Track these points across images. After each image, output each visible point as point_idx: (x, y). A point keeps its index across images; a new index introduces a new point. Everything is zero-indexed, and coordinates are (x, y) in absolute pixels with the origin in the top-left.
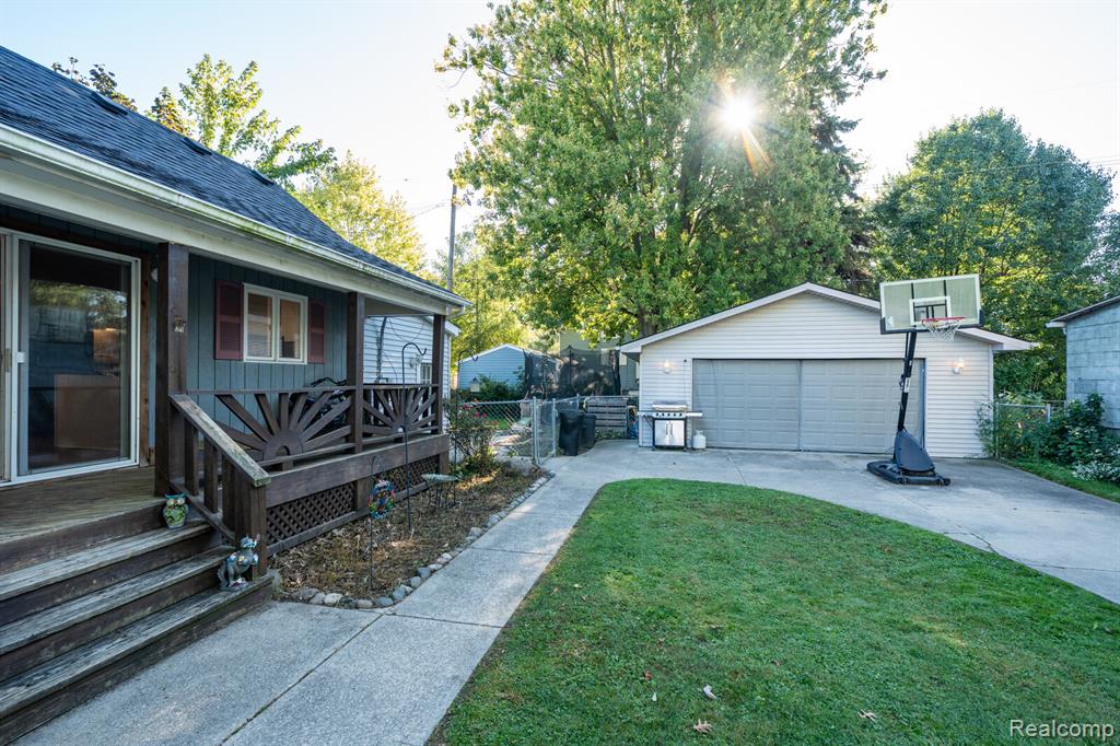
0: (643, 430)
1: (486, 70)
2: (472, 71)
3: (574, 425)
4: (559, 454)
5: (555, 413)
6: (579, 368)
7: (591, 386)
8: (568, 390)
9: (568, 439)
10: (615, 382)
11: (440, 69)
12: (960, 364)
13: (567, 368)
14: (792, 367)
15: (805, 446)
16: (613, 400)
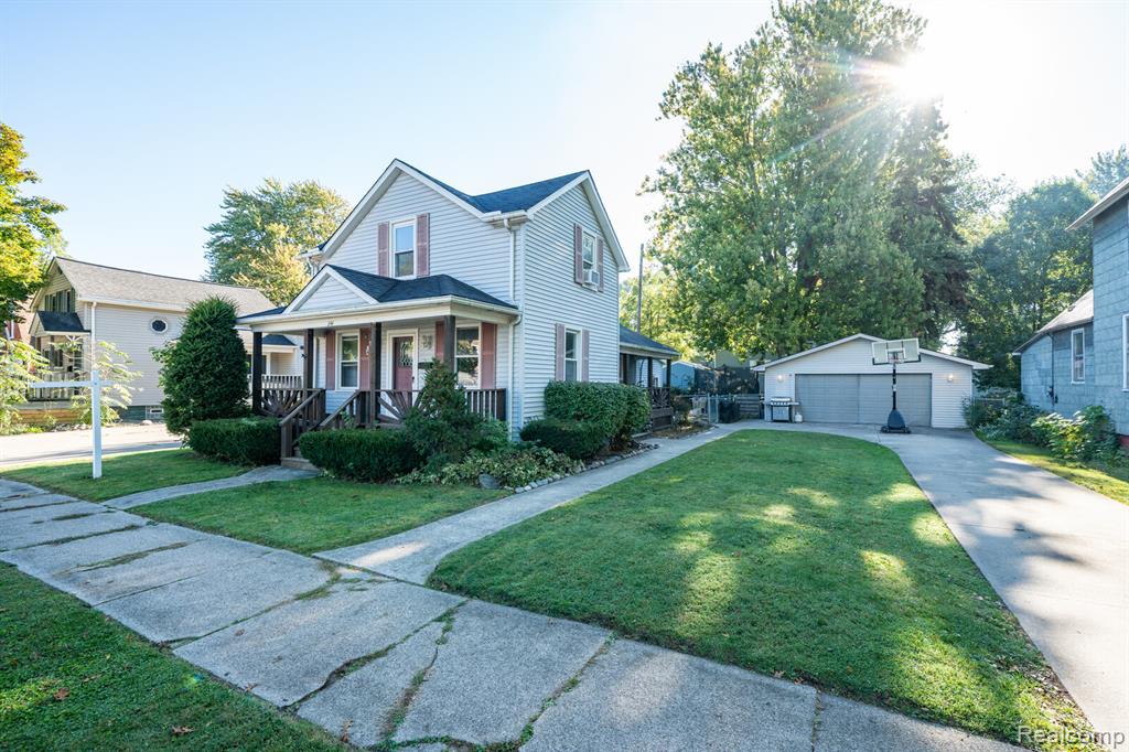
0: (767, 412)
1: (668, 192)
2: (658, 192)
3: (728, 408)
4: (719, 422)
5: (717, 402)
6: (732, 377)
7: (739, 388)
8: (724, 391)
9: (725, 415)
10: (755, 385)
11: (639, 194)
12: (951, 377)
13: (723, 377)
14: (855, 378)
15: (861, 421)
16: (751, 397)
